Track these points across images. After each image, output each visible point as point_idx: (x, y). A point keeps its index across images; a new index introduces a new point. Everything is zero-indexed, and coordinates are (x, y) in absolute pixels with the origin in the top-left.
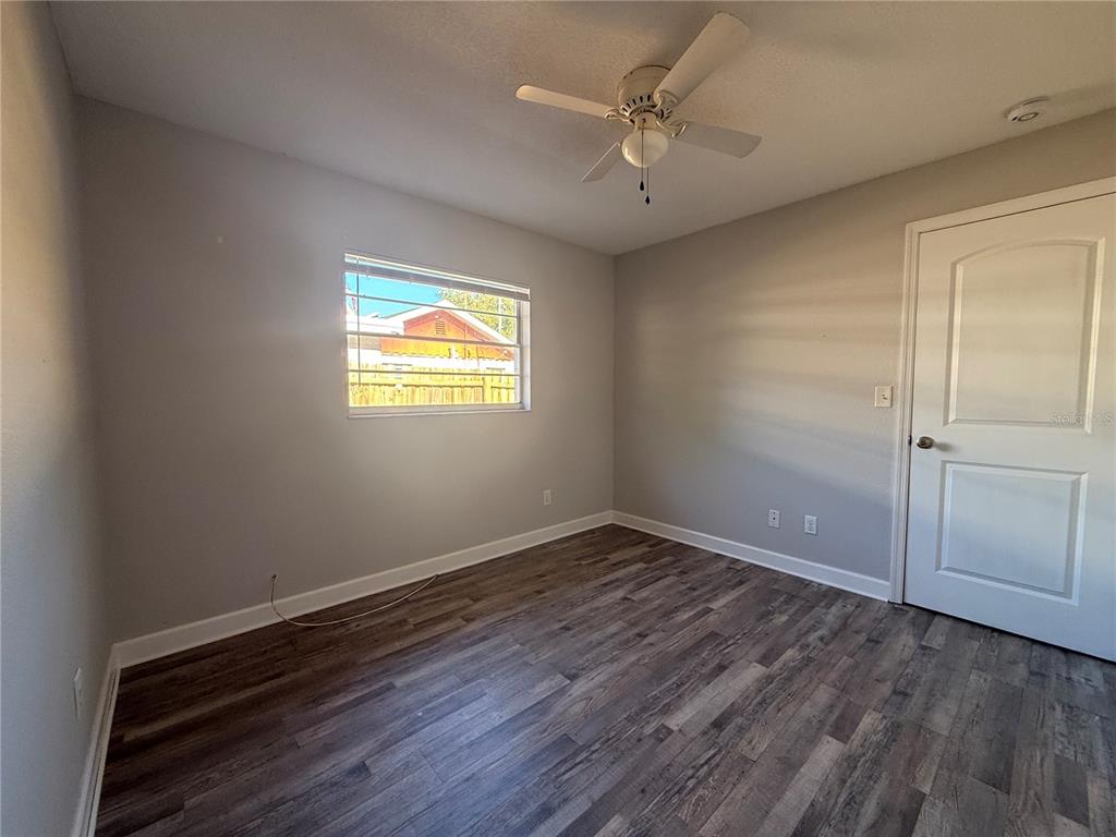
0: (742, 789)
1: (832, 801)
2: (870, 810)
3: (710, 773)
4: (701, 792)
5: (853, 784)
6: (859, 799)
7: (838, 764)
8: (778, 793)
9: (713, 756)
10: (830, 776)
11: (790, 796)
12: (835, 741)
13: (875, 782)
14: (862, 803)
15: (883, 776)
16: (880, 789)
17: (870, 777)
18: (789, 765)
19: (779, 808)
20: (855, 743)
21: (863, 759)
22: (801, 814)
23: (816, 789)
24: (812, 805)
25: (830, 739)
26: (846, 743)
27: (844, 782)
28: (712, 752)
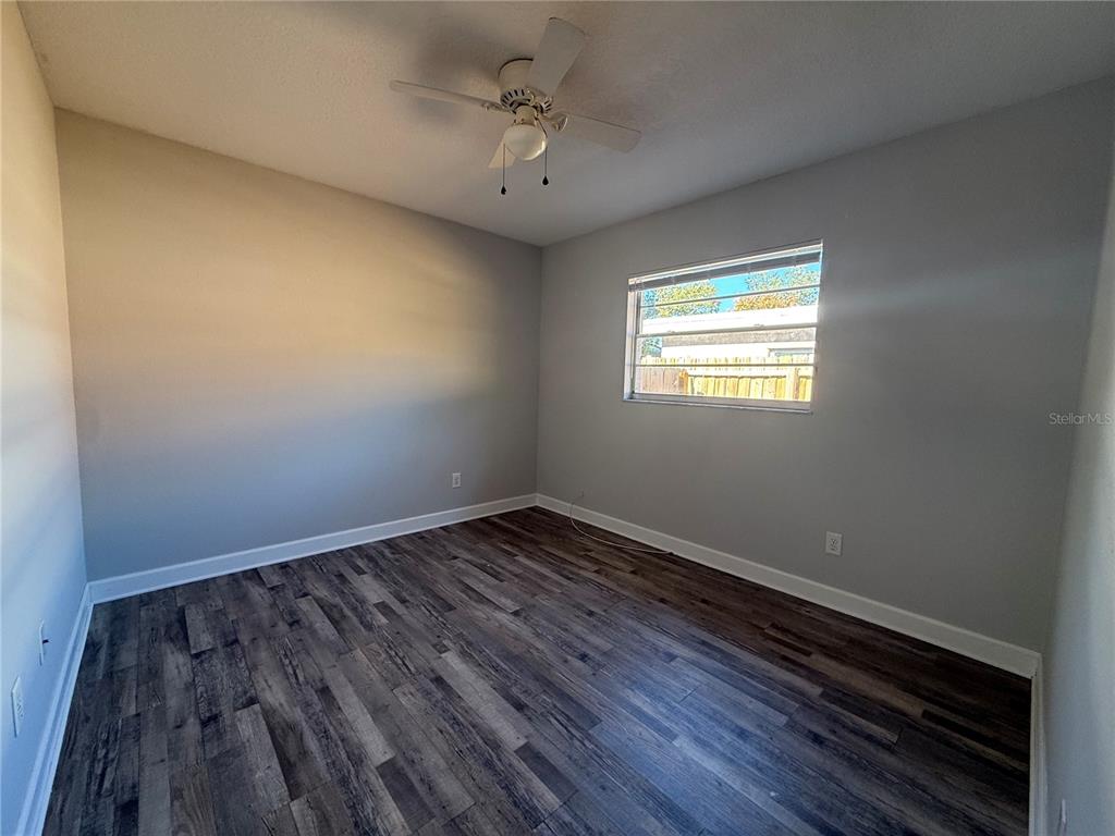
0: (374, 675)
1: (334, 723)
2: (312, 744)
3: (396, 663)
4: (384, 655)
5: (336, 745)
6: (324, 741)
7: (360, 746)
8: (360, 694)
9: (409, 669)
10: (353, 733)
11: (355, 699)
12: (384, 760)
13: (327, 764)
14: (319, 740)
15: (328, 775)
16: (320, 762)
17: (334, 763)
18: (378, 711)
19: (350, 689)
20: (373, 778)
21: (353, 772)
22: (338, 699)
23: (350, 718)
24: (340, 708)
25: (388, 757)
26: (377, 768)
27: (343, 741)
28: (412, 669)
